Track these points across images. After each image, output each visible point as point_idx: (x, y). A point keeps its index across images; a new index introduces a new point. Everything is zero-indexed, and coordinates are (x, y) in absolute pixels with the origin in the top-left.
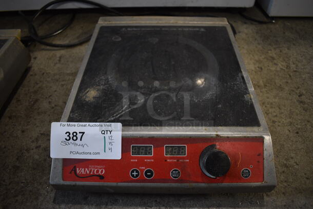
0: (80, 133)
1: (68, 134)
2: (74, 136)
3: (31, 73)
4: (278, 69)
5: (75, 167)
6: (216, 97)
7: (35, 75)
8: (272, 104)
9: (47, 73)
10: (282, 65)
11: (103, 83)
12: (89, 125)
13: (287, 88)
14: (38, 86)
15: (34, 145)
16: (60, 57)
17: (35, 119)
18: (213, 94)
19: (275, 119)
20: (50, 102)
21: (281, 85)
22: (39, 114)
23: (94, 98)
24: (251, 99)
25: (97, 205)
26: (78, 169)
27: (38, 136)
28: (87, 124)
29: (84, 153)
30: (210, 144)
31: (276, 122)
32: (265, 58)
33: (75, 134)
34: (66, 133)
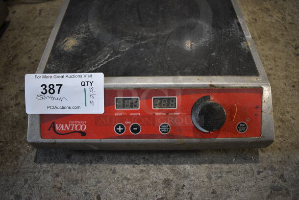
0: (57, 85)
1: (44, 87)
2: (51, 89)
4: (274, 21)
5: (54, 123)
6: (210, 44)
7: (14, 29)
8: (267, 56)
9: (26, 27)
10: (277, 17)
11: (84, 31)
12: (67, 76)
13: (282, 40)
15: (13, 103)
16: (41, 11)
17: (14, 76)
18: (206, 42)
19: (270, 72)
20: (29, 57)
21: (276, 37)
22: (18, 69)
23: (73, 47)
24: (248, 47)
25: (81, 163)
26: (57, 125)
27: (17, 93)
28: (65, 75)
29: (63, 108)
30: (203, 95)
31: (271, 75)
32: (259, 9)
33: (52, 87)
34: (42, 86)
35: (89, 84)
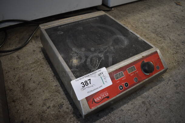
0: (88, 80)
1: (82, 84)
3: (5, 72)
5: (93, 99)
6: (129, 43)
7: (9, 72)
9: (16, 68)
10: (130, 26)
11: (76, 55)
12: (90, 75)
14: (17, 77)
15: (45, 108)
16: (18, 57)
17: (33, 95)
18: (127, 42)
22: (32, 91)
23: (78, 63)
26: (95, 99)
27: (43, 102)
29: (95, 90)
30: (142, 61)
33: (86, 82)
34: (81, 84)
35: (101, 74)
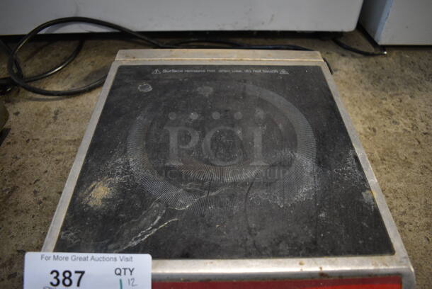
0: (76, 272)
1: (55, 274)
2: (66, 278)
3: (8, 140)
4: (400, 131)
6: (315, 196)
7: (15, 143)
8: (395, 191)
9: (33, 140)
10: (405, 124)
11: (120, 171)
12: (93, 258)
13: (417, 164)
14: (18, 163)
15: (5, 272)
16: (56, 113)
17: (10, 223)
18: (309, 192)
19: (404, 218)
21: (406, 158)
22: (17, 213)
23: (104, 200)
24: (374, 200)
27: (13, 255)
28: (90, 255)
31: (405, 224)
32: (378, 112)
33: (67, 275)
34: (52, 273)
35: (128, 271)
